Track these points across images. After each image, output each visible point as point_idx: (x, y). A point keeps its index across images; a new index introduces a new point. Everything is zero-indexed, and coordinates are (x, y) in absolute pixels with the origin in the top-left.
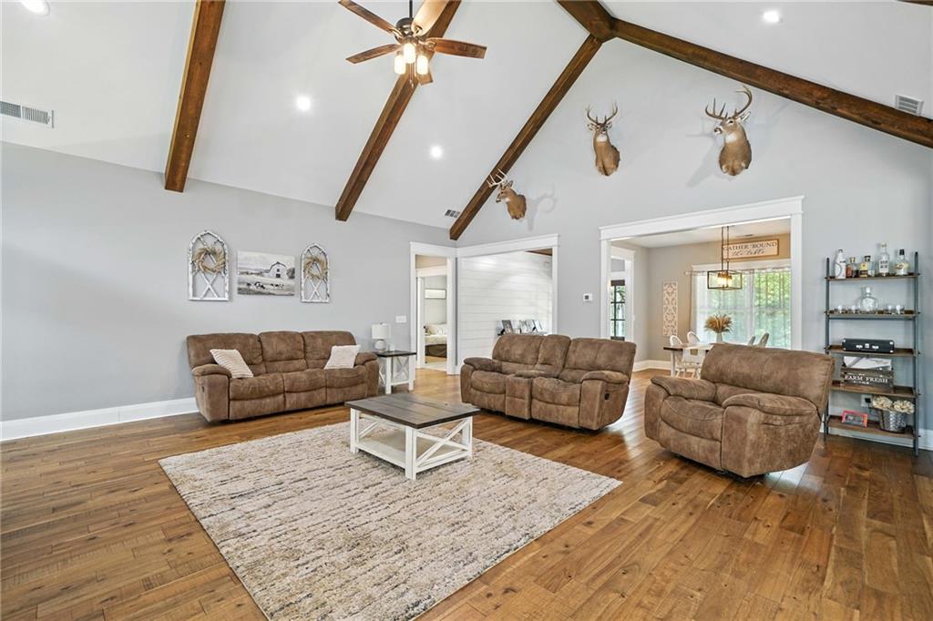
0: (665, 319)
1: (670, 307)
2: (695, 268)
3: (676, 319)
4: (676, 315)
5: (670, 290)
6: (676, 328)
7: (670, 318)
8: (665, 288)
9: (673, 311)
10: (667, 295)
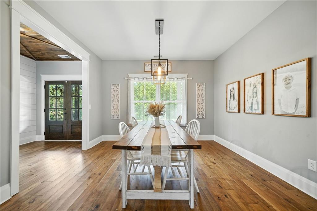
0: (112, 108)
1: (116, 100)
2: (130, 75)
3: (119, 108)
4: (119, 105)
5: (115, 89)
6: (119, 113)
7: (115, 106)
8: (112, 87)
9: (117, 103)
10: (113, 92)
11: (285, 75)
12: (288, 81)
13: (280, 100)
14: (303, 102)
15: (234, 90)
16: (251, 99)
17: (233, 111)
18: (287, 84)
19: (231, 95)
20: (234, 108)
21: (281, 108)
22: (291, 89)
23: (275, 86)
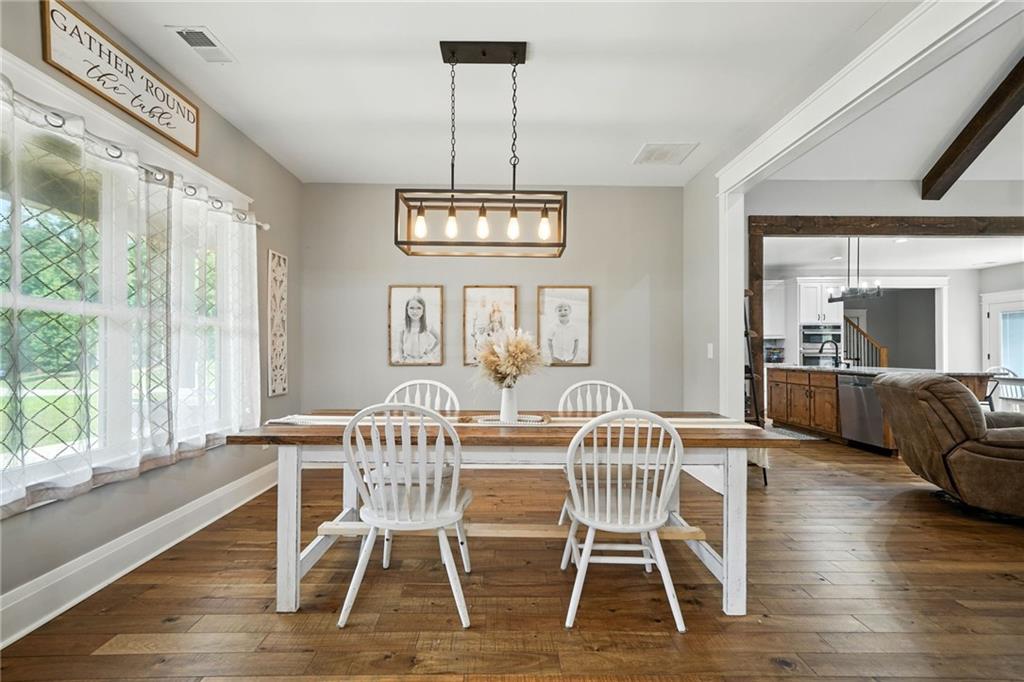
11: (558, 301)
12: (563, 312)
13: (551, 340)
14: (584, 345)
15: (424, 306)
16: (485, 334)
17: (421, 361)
18: (563, 316)
19: (408, 317)
20: (425, 353)
21: (552, 354)
22: (568, 325)
23: (542, 317)
